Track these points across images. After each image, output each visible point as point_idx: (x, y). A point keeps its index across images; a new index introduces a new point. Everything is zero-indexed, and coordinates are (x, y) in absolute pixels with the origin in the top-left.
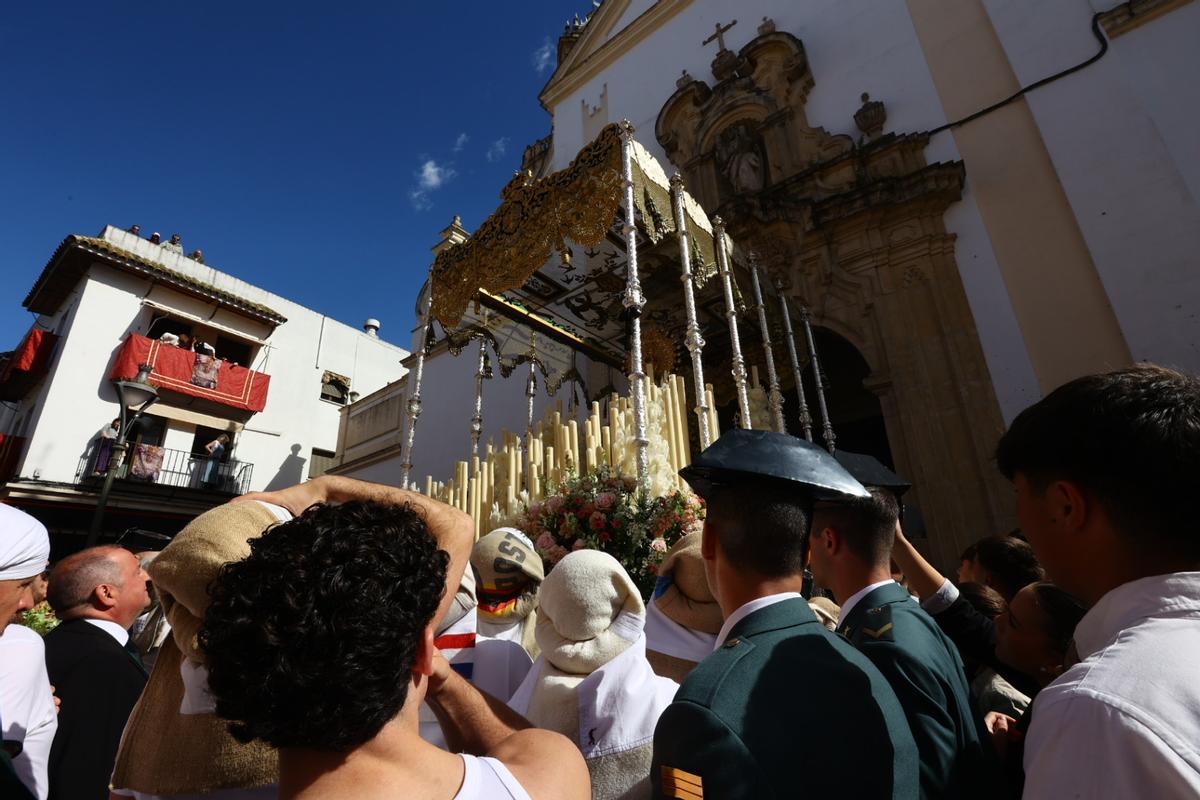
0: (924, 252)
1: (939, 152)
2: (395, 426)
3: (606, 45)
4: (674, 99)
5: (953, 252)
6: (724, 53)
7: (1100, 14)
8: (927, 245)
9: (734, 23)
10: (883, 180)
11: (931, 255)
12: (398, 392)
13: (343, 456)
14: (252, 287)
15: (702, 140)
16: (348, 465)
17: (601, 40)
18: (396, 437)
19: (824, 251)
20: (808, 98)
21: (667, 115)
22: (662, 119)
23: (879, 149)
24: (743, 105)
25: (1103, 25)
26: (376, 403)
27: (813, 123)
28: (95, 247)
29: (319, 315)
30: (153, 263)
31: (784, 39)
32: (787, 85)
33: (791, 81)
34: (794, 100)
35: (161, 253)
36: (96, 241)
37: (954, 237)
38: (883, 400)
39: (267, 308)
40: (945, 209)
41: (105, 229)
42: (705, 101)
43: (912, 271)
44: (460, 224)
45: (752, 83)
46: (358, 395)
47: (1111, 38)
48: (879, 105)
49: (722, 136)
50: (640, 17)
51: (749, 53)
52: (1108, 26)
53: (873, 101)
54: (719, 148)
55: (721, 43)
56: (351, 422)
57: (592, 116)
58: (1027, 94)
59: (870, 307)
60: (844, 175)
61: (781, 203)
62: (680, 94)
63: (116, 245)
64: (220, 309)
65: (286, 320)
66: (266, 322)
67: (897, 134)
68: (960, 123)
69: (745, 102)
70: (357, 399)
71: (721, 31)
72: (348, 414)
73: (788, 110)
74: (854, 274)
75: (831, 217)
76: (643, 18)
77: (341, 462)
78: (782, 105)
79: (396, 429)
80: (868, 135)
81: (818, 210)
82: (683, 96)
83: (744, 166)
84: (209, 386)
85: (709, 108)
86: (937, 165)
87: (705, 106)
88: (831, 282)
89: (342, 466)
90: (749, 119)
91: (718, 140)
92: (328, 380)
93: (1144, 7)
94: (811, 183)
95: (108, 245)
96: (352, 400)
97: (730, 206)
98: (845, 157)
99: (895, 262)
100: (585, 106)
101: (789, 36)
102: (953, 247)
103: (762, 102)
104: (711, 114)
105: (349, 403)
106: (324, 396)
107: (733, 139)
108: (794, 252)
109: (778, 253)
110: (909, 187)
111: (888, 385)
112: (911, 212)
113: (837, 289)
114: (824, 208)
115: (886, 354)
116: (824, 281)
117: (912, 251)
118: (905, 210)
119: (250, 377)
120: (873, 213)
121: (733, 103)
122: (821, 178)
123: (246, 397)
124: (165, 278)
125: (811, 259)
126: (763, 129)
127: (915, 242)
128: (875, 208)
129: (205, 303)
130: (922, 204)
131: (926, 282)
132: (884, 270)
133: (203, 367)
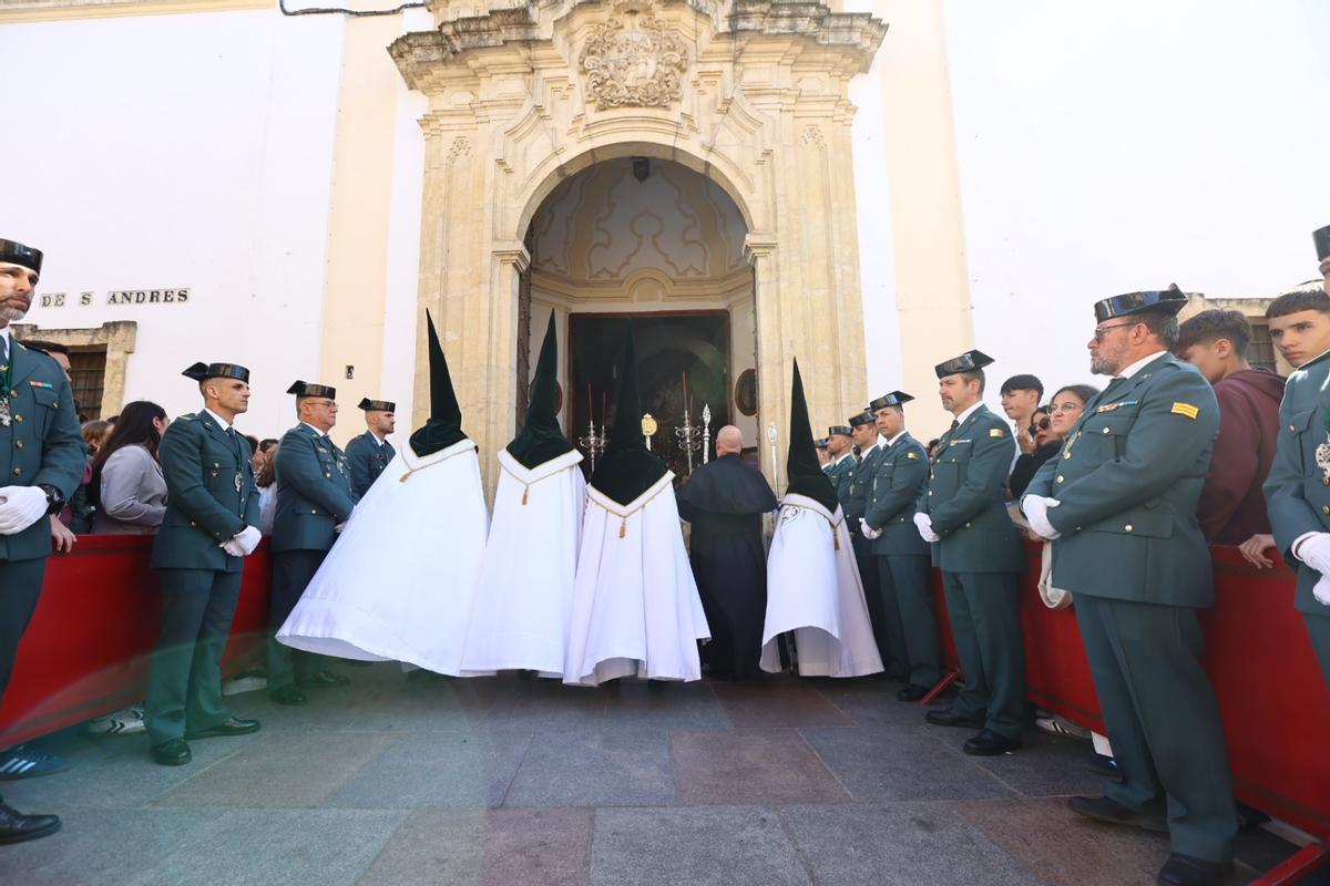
0: (828, 114)
5: (851, 126)
8: (832, 106)
11: (833, 120)
19: (728, 69)
37: (855, 109)
38: (761, 265)
40: (852, 76)
43: (812, 130)
59: (767, 153)
74: (759, 110)
88: (728, 110)
99: (798, 113)
102: (852, 120)
108: (692, 58)
109: (674, 49)
110: (836, 29)
111: (772, 246)
112: (826, 61)
113: (733, 123)
114: (750, 9)
115: (776, 211)
116: (719, 107)
117: (817, 107)
118: (822, 57)
120: (794, 44)
125: (710, 74)
127: (820, 98)
128: (797, 37)
130: (839, 57)
131: (823, 147)
132: (787, 117)
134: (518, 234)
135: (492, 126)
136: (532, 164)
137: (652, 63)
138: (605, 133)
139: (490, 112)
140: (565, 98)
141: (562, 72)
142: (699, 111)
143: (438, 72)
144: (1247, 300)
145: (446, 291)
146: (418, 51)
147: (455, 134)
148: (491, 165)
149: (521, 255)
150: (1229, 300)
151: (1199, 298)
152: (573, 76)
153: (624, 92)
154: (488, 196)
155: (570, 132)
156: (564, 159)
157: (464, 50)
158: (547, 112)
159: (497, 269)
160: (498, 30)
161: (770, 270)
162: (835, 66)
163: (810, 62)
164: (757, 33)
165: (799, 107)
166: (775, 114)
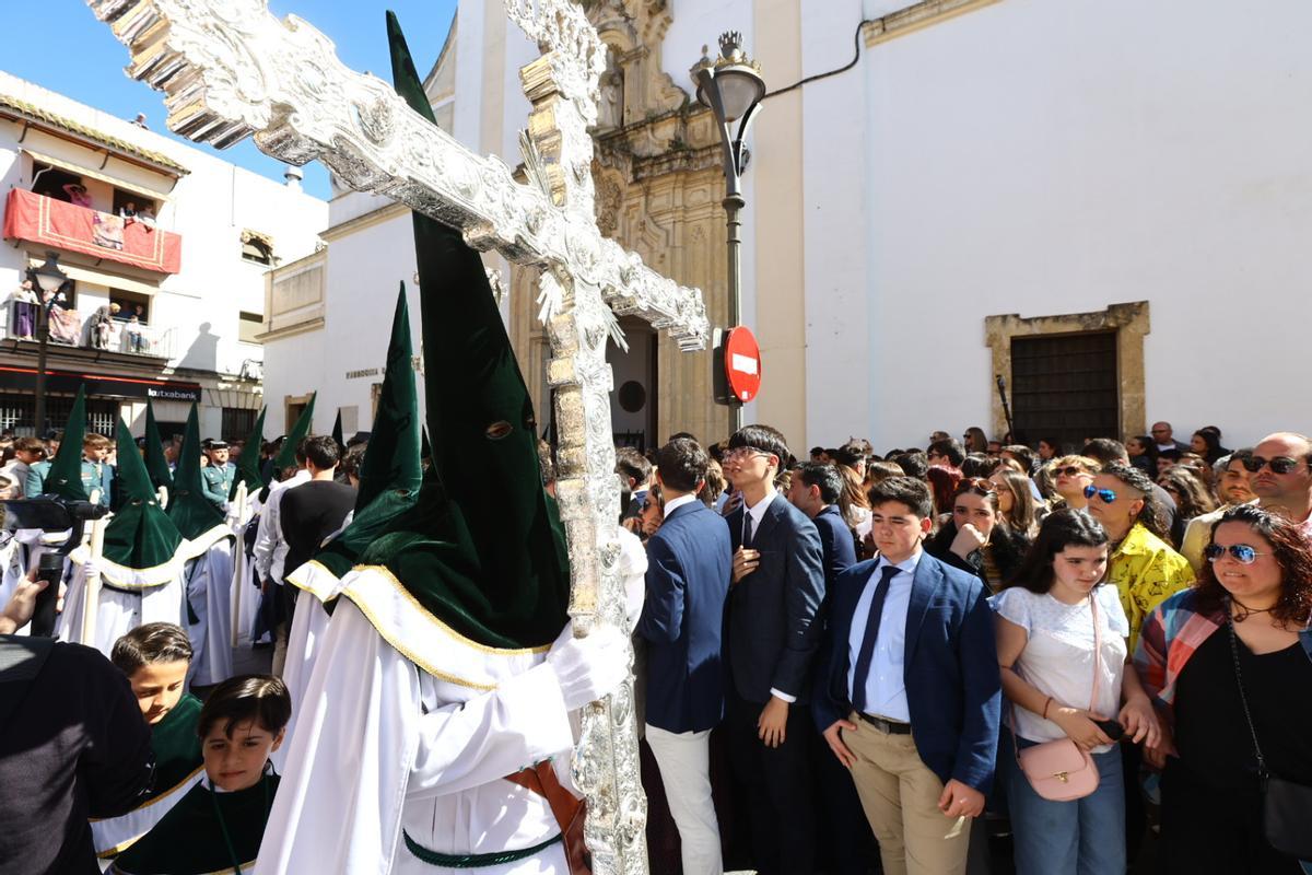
0: (708, 215)
2: (318, 298)
7: (864, 21)
8: (710, 209)
10: (687, 149)
11: (712, 217)
12: (319, 265)
13: (271, 322)
16: (276, 332)
18: (320, 309)
19: (643, 199)
20: (666, 35)
23: (696, 112)
25: (865, 33)
26: (298, 272)
29: (228, 165)
32: (648, 19)
33: (650, 13)
34: (652, 37)
39: (166, 159)
43: (698, 229)
46: (282, 259)
47: (865, 48)
52: (867, 35)
56: (275, 289)
58: (803, 86)
59: (663, 256)
60: (667, 131)
61: (615, 151)
64: (110, 159)
65: (190, 173)
66: (169, 173)
69: (613, 27)
70: (281, 264)
72: (272, 279)
73: (645, 48)
74: (658, 226)
75: (645, 174)
77: (270, 328)
78: (640, 41)
79: (321, 301)
81: (638, 164)
84: (115, 247)
88: (644, 228)
89: (270, 332)
90: (615, 46)
92: (248, 240)
94: (644, 133)
96: (276, 264)
98: (670, 115)
99: (688, 220)
103: (627, 31)
105: (272, 267)
106: (246, 255)
108: (624, 196)
109: (609, 196)
110: (703, 158)
112: (705, 178)
113: (647, 236)
114: (642, 165)
116: (639, 227)
117: (701, 212)
118: (701, 176)
119: (160, 237)
120: (677, 176)
121: (607, 24)
122: (653, 130)
123: (158, 259)
124: (39, 122)
125: (634, 206)
126: (623, 62)
127: (702, 206)
128: (677, 172)
129: (91, 151)
130: (712, 173)
131: (705, 240)
132: (679, 226)
133: (105, 226)
144: (1065, 316)
150: (1044, 319)
151: (1013, 320)
159: (533, 349)
162: (713, 178)
163: (695, 181)
164: (652, 176)
165: (687, 216)
166: (670, 227)
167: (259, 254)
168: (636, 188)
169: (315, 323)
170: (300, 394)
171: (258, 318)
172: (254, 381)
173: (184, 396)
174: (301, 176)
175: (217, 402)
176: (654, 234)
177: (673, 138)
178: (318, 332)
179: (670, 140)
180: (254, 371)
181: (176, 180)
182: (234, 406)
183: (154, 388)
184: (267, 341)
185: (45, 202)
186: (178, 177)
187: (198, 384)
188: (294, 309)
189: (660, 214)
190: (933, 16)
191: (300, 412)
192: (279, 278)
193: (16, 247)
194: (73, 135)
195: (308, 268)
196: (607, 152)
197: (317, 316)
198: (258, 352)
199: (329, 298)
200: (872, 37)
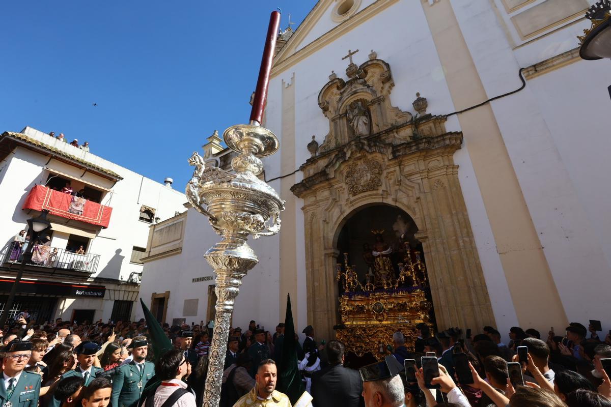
0: (444, 173)
1: (451, 126)
3: (295, 54)
4: (328, 86)
5: (457, 174)
6: (352, 65)
7: (523, 68)
8: (445, 170)
9: (358, 51)
10: (425, 138)
11: (447, 175)
12: (181, 220)
13: (150, 252)
14: (105, 161)
15: (341, 107)
16: (153, 256)
17: (292, 52)
18: (179, 243)
19: (397, 168)
20: (392, 91)
21: (324, 93)
22: (321, 95)
23: (424, 121)
24: (361, 92)
25: (523, 74)
26: (169, 224)
27: (394, 104)
28: (20, 138)
29: (141, 176)
30: (52, 147)
31: (381, 63)
32: (382, 85)
33: (383, 83)
34: (385, 92)
35: (56, 142)
36: (20, 135)
37: (458, 167)
38: (424, 245)
39: (113, 172)
40: (454, 153)
41: (25, 128)
42: (343, 88)
43: (438, 181)
44: (217, 134)
45: (365, 82)
46: (160, 219)
47: (527, 80)
48: (424, 99)
49: (350, 106)
50: (312, 43)
51: (364, 68)
52: (526, 75)
53: (422, 97)
54: (348, 112)
55: (351, 60)
57: (287, 88)
58: (490, 102)
59: (418, 198)
60: (407, 133)
61: (378, 144)
62: (330, 84)
63: (32, 137)
64: (87, 172)
65: (123, 179)
66: (112, 179)
67: (433, 115)
68: (461, 112)
69: (361, 91)
70: (159, 221)
71: (351, 54)
72: (154, 229)
73: (382, 97)
74: (411, 181)
75: (401, 153)
76: (314, 43)
77: (149, 255)
78: (379, 95)
79: (180, 239)
80: (419, 113)
81: (395, 149)
82: (332, 84)
83: (360, 122)
84: (78, 214)
85: (344, 91)
86: (450, 133)
87: (342, 90)
88: (400, 184)
89: (149, 257)
90: (363, 99)
91: (348, 108)
92: (144, 210)
93: (541, 68)
94: (392, 135)
95: (26, 137)
96: (156, 222)
97: (353, 143)
99: (431, 177)
100: (283, 83)
101: (383, 61)
102: (457, 171)
103: (369, 92)
104: (345, 94)
105: (154, 223)
106: (141, 218)
107: (355, 108)
108: (384, 168)
109: (376, 168)
110: (438, 142)
111: (426, 237)
112: (438, 153)
113: (403, 188)
114: (399, 149)
115: (425, 222)
116: (397, 183)
117: (438, 172)
118: (436, 152)
119: (101, 209)
120: (421, 153)
121: (356, 91)
122: (397, 132)
123: (99, 220)
124: (58, 156)
125: (391, 172)
126: (370, 105)
127: (438, 169)
128: (421, 151)
129: (78, 169)
130: (443, 150)
131: (445, 188)
132: (425, 181)
133: (76, 203)
134: (333, 245)
135: (321, 208)
136: (335, 219)
137: (369, 175)
138: (358, 203)
139: (320, 203)
140: (343, 193)
141: (340, 185)
142: (390, 187)
143: (304, 193)
145: (313, 267)
146: (298, 189)
147: (312, 212)
148: (321, 222)
149: (334, 253)
152: (344, 186)
153: (361, 188)
154: (322, 233)
155: (346, 205)
156: (345, 214)
157: (310, 186)
158: (338, 200)
159: (327, 259)
160: (318, 178)
161: (427, 247)
162: (443, 153)
163: (431, 155)
164: (405, 154)
165: (430, 174)
166: (420, 181)
167: (148, 218)
168: (393, 162)
169: (177, 251)
170: (161, 291)
171: (143, 250)
172: (136, 284)
173: (95, 294)
174: (172, 181)
175: (112, 298)
176: (409, 186)
177: (412, 135)
178: (178, 256)
179: (410, 137)
180: (136, 278)
181: (115, 183)
182: (121, 299)
183: (80, 290)
184: (146, 262)
185: (50, 192)
186: (117, 181)
187: (104, 287)
188: (164, 244)
189: (411, 175)
190: (568, 60)
191: (160, 302)
192: (158, 228)
193: (28, 214)
194: (72, 161)
195: (175, 222)
196: (372, 144)
197: (178, 247)
198: (139, 268)
199: (186, 237)
200: (528, 75)
